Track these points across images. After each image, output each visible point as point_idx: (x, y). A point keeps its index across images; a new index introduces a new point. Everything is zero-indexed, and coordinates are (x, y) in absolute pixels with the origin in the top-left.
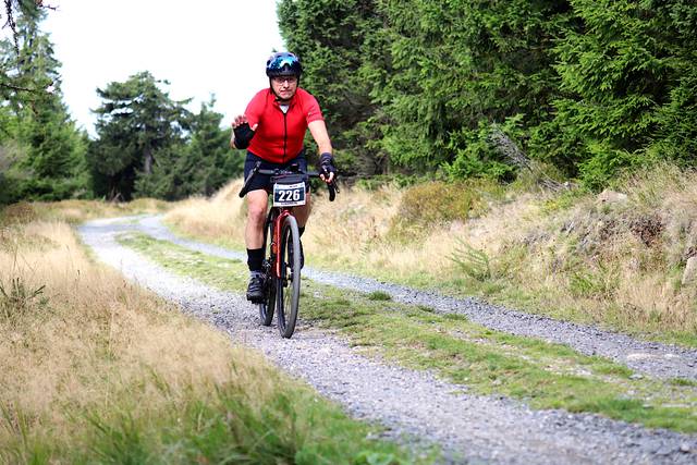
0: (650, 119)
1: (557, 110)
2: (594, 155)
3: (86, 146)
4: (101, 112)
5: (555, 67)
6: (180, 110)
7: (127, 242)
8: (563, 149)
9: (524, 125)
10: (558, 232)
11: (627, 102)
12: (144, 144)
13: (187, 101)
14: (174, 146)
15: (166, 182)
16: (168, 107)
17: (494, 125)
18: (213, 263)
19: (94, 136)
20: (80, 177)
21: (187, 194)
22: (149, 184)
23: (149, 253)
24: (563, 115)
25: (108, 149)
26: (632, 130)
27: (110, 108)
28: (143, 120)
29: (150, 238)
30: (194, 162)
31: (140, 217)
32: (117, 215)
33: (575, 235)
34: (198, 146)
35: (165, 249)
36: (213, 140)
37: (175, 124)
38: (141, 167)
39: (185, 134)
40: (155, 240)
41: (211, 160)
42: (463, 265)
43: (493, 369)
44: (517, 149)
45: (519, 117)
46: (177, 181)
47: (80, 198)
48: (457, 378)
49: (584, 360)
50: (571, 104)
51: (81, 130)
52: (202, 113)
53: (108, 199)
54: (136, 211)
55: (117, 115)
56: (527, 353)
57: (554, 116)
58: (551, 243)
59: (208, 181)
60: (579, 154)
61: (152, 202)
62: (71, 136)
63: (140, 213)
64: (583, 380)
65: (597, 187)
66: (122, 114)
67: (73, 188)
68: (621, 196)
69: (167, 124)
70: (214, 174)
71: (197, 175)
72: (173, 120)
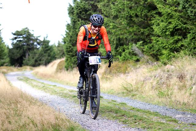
0: (181, 43)
1: (153, 40)
2: (164, 54)
3: (8, 50)
4: (13, 39)
5: (152, 27)
6: (37, 39)
7: (21, 80)
8: (154, 52)
9: (143, 45)
10: (153, 78)
11: (174, 38)
12: (26, 50)
13: (39, 37)
14: (35, 50)
15: (32, 61)
16: (33, 38)
17: (134, 44)
18: (48, 86)
19: (11, 47)
20: (6, 60)
21: (39, 65)
22: (28, 62)
23: (28, 83)
24: (155, 42)
25: (15, 51)
26: (176, 47)
27: (16, 38)
28: (25, 42)
29: (28, 78)
30: (41, 55)
31: (24, 72)
32: (17, 71)
33: (159, 79)
34: (43, 50)
35: (33, 82)
36: (47, 49)
37: (35, 43)
38: (25, 56)
39: (38, 46)
40: (29, 79)
41: (47, 54)
42: (124, 87)
43: (135, 120)
44: (140, 52)
45: (141, 42)
46: (36, 61)
47: (6, 66)
48: (124, 122)
49: (163, 117)
50: (157, 38)
51: (7, 45)
52: (44, 40)
53: (15, 66)
54: (23, 70)
55: (18, 41)
56: (145, 115)
57: (152, 42)
58: (151, 81)
59: (46, 61)
60: (159, 54)
61: (28, 67)
62: (4, 47)
63: (25, 71)
64: (163, 123)
65: (165, 64)
66: (19, 40)
67: (4, 63)
68: (173, 67)
69: (33, 44)
70: (47, 59)
71: (42, 59)
72: (35, 42)
